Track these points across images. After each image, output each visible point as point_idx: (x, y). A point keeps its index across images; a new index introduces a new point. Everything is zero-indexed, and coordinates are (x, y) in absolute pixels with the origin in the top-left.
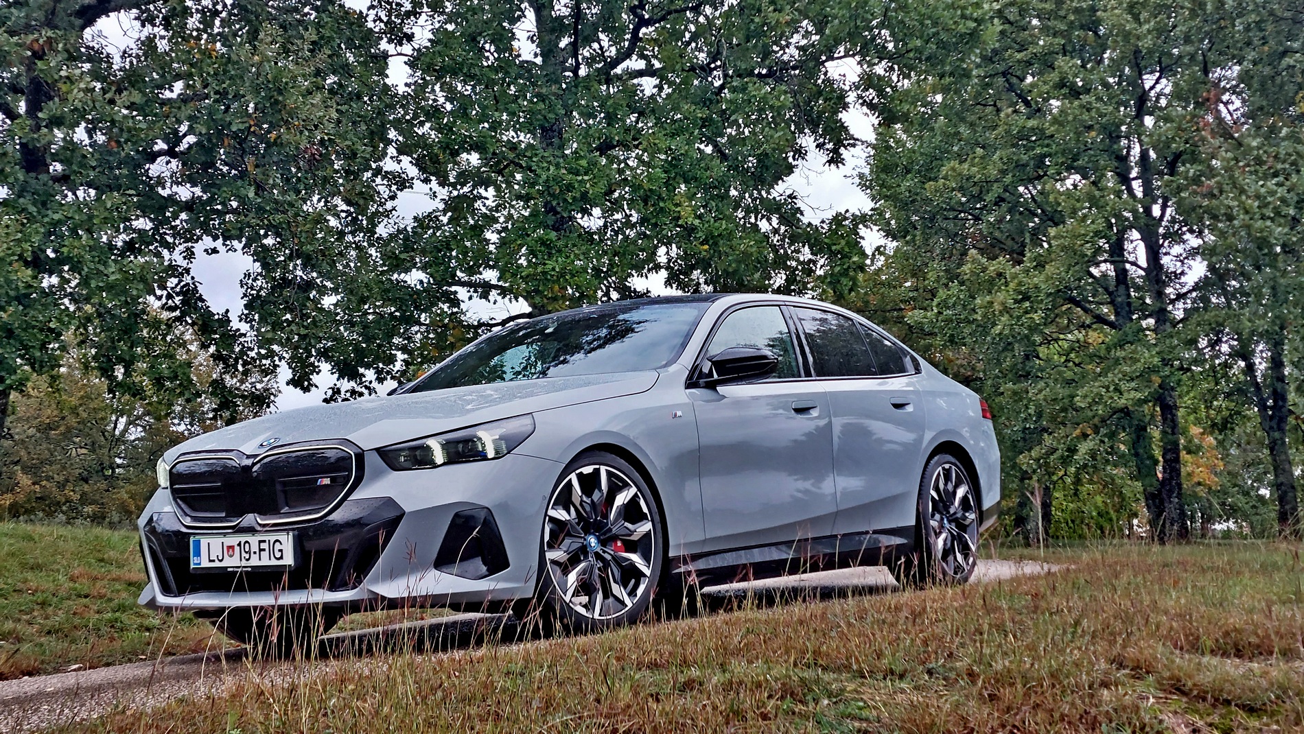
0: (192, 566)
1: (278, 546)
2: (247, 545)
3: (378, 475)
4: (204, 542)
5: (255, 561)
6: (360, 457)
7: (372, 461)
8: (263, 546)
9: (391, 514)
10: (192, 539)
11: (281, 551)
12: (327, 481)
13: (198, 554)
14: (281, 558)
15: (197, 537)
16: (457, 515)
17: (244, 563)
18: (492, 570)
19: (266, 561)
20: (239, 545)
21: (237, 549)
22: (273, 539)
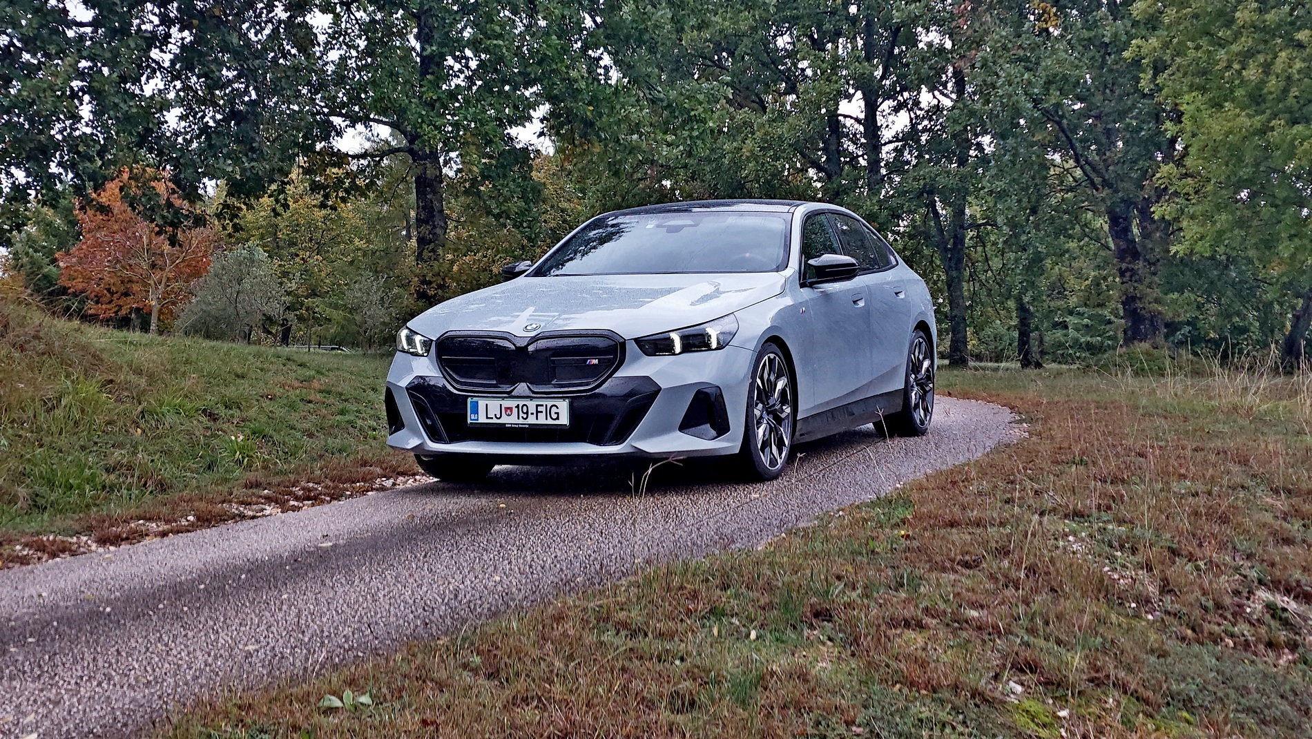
0: (469, 421)
1: (554, 410)
2: (525, 408)
3: (636, 359)
4: (482, 403)
5: (532, 420)
6: (623, 345)
7: (632, 348)
8: (540, 409)
9: (649, 389)
10: (469, 400)
11: (558, 413)
12: (595, 362)
13: (476, 411)
14: (558, 418)
15: (475, 399)
16: (699, 392)
17: (521, 421)
18: (719, 434)
19: (542, 420)
20: (518, 407)
21: (515, 410)
22: (549, 403)
